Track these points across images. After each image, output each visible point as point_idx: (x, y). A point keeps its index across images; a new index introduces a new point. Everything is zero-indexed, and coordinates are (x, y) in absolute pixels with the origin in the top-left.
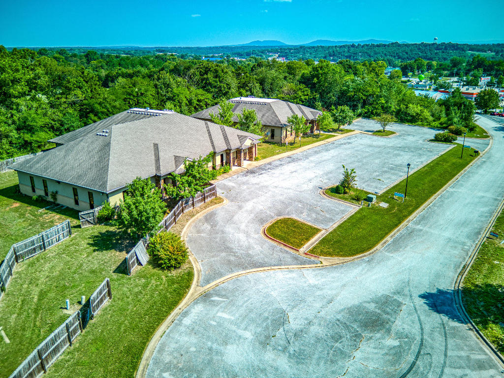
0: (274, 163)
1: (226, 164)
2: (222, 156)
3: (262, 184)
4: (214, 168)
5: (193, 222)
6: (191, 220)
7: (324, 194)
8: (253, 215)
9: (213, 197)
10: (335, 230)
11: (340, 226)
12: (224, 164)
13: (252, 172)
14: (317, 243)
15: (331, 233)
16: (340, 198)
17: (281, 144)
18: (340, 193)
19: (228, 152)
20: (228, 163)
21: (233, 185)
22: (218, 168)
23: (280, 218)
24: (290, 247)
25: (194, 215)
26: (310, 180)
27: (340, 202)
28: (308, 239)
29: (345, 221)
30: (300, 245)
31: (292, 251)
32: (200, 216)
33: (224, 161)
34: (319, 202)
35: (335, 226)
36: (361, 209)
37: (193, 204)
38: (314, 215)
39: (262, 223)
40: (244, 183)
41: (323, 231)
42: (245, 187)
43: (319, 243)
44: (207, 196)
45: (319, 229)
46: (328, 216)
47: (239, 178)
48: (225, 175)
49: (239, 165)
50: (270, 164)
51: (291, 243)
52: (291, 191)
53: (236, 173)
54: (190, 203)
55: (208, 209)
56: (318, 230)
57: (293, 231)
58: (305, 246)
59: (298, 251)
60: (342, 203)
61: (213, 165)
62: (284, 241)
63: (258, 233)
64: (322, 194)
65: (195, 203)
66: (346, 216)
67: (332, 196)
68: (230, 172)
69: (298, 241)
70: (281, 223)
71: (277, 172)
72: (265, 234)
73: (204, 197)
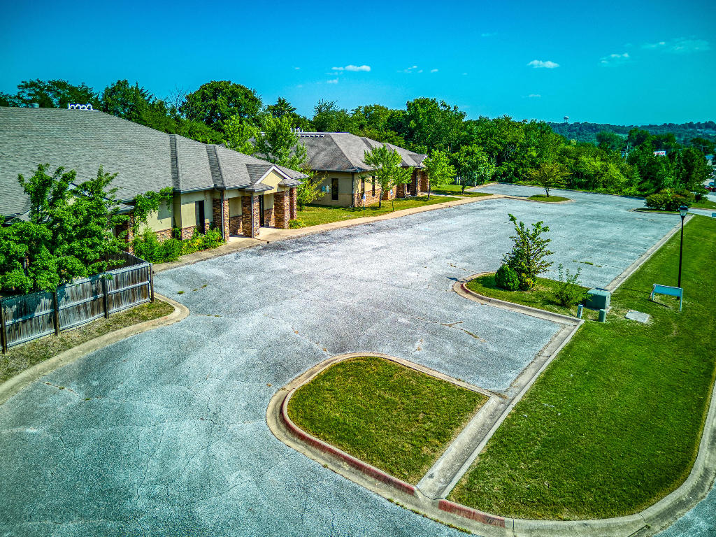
0: (336, 234)
1: (213, 226)
2: (201, 205)
4: (176, 234)
7: (467, 292)
8: (252, 352)
9: (142, 301)
10: (532, 395)
12: (207, 228)
13: (278, 247)
14: (480, 449)
17: (352, 207)
18: (508, 289)
19: (217, 194)
20: (218, 223)
24: (378, 477)
27: (518, 310)
28: (443, 437)
30: (417, 464)
33: (207, 221)
34: (458, 310)
36: (586, 328)
39: (278, 378)
49: (248, 234)
51: (382, 457)
58: (440, 466)
59: (411, 492)
61: (174, 226)
63: (257, 416)
64: (459, 291)
72: (284, 421)
73: (104, 298)
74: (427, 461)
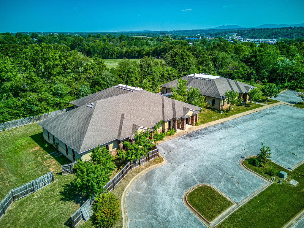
0: (209, 129)
1: (173, 127)
2: (170, 122)
3: (195, 148)
4: (163, 131)
5: (137, 178)
6: (135, 177)
7: (243, 165)
8: (181, 178)
9: (157, 157)
10: (244, 206)
11: (250, 202)
12: (171, 128)
13: (190, 135)
14: (226, 217)
15: (241, 209)
16: (256, 170)
17: (218, 110)
18: (255, 166)
19: (174, 120)
20: (174, 127)
21: (174, 146)
22: (166, 131)
23: (202, 185)
24: (203, 218)
25: (138, 172)
26: (234, 148)
27: (255, 175)
28: (219, 212)
29: (255, 197)
30: (211, 218)
31: (203, 223)
32: (143, 173)
33: (171, 126)
34: (237, 172)
35: (246, 201)
36: (272, 186)
37: (139, 164)
38: (230, 186)
39: (186, 188)
40: (182, 145)
41: (235, 205)
42: (182, 149)
43: (228, 219)
44: (151, 157)
45: (231, 203)
46: (241, 188)
47: (180, 141)
48: (170, 137)
49: (183, 129)
50: (206, 129)
51: (205, 215)
52: (216, 158)
53: (179, 135)
54: (137, 162)
55: (150, 167)
56: (229, 204)
57: (209, 201)
58: (216, 219)
59: (209, 223)
60: (257, 175)
61: (163, 128)
62: (200, 211)
63: (181, 198)
64: (240, 163)
65: (140, 162)
66: (257, 191)
67: (249, 167)
68: (175, 134)
69: (211, 213)
70: (201, 191)
71: (209, 137)
72: (186, 201)
73: (149, 158)
74: (214, 217)
